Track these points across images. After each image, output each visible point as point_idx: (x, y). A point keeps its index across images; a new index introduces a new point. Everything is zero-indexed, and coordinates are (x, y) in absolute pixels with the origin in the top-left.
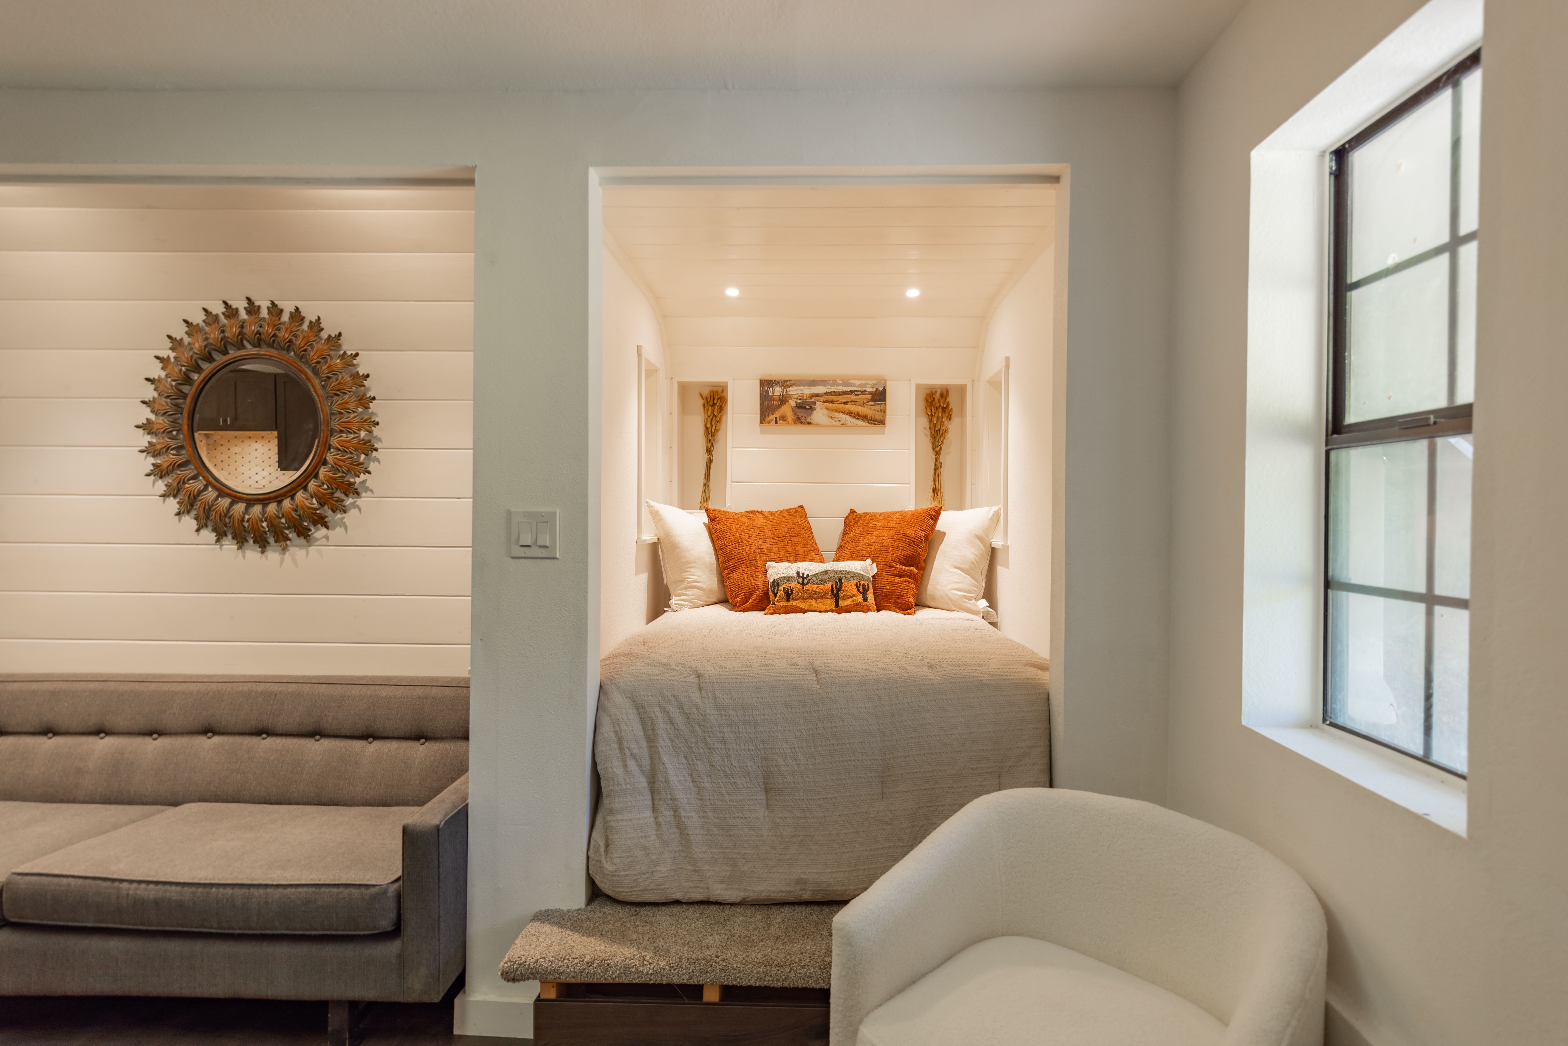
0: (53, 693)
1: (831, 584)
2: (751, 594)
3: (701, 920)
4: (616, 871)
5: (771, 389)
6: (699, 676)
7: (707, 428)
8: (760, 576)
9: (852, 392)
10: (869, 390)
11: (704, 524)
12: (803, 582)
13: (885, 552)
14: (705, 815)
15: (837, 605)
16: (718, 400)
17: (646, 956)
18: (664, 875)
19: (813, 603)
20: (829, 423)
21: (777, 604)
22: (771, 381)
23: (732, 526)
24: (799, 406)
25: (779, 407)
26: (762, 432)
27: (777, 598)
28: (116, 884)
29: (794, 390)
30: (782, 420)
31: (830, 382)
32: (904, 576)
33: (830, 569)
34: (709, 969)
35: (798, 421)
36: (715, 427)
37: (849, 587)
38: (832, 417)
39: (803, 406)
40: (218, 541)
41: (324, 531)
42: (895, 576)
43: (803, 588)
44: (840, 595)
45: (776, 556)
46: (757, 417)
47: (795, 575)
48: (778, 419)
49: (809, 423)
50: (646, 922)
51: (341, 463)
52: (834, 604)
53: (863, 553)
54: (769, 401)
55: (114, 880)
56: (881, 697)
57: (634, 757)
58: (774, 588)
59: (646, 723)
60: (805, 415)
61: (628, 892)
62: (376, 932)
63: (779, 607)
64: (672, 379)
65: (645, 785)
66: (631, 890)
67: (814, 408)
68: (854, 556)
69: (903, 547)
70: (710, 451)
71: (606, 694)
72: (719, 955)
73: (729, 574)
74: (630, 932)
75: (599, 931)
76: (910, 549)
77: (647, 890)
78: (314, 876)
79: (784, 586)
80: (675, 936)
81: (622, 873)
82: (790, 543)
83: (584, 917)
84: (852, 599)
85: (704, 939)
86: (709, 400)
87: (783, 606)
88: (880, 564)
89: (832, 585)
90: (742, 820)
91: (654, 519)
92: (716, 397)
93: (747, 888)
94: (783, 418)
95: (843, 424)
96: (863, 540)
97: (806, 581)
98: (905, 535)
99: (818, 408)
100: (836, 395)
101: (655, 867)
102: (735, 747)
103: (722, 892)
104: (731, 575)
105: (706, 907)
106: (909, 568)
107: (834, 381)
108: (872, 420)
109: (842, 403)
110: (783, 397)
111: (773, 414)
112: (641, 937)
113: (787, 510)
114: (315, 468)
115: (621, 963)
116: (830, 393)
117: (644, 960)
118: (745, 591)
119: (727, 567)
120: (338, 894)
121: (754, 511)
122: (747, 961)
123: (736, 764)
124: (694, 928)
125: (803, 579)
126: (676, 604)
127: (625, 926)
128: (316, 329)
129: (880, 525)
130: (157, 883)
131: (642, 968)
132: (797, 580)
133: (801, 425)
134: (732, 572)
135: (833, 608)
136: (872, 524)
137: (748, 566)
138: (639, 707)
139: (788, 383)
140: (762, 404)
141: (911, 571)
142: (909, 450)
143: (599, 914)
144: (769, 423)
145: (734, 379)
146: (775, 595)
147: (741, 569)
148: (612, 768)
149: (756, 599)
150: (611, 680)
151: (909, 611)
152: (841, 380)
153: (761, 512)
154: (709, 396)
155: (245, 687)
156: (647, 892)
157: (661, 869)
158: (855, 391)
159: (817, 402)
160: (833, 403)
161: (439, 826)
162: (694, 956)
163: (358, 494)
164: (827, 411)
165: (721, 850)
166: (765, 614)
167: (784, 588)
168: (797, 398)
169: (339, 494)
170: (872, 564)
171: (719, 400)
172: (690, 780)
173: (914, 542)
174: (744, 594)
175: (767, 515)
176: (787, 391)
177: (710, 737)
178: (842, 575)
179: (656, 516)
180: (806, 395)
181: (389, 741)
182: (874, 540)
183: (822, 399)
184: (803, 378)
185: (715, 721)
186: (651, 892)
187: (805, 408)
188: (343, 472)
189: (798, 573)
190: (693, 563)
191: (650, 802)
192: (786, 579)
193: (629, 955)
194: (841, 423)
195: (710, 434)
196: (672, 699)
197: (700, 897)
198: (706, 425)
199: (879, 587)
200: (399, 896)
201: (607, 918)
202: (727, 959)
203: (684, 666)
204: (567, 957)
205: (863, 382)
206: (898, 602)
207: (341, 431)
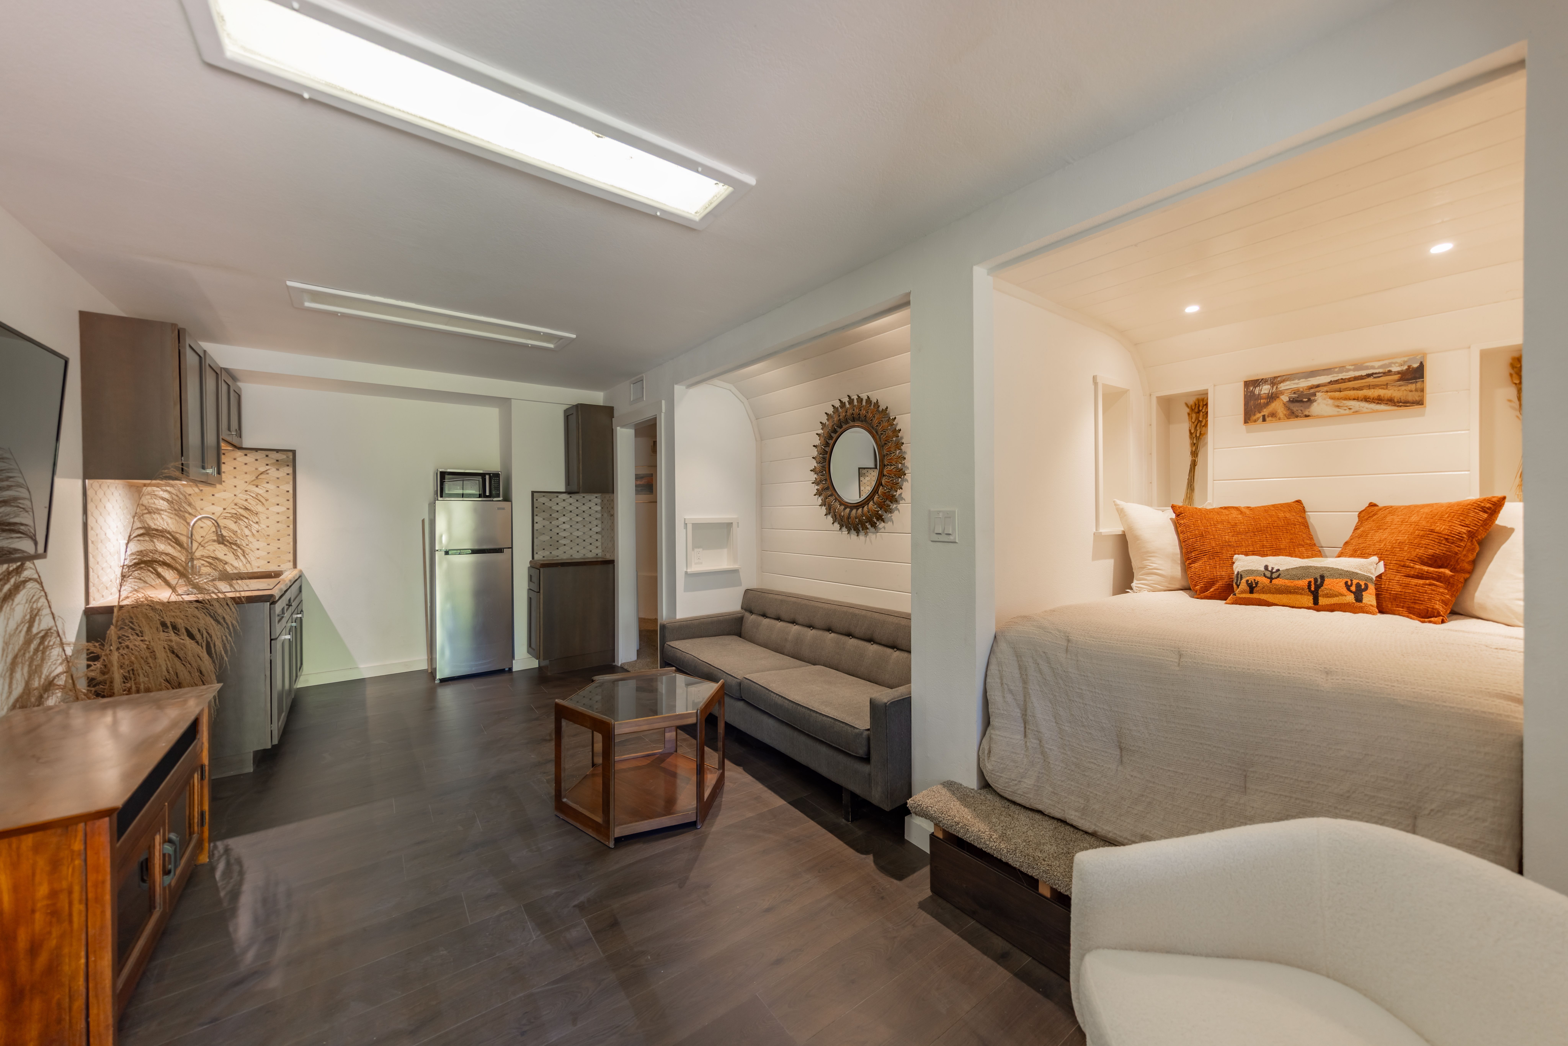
0: (782, 601)
1: (1308, 580)
2: (1212, 583)
3: (1052, 832)
4: (993, 771)
5: (1257, 389)
6: (1069, 641)
7: (1191, 433)
8: (1225, 568)
9: (1369, 376)
10: (1395, 369)
11: (1171, 519)
12: (1271, 576)
13: (1399, 549)
14: (1065, 752)
15: (1316, 602)
16: (1203, 407)
17: (993, 835)
18: (1028, 787)
19: (1284, 598)
20: (1336, 413)
21: (1238, 595)
22: (1258, 380)
23: (1197, 521)
24: (1292, 401)
25: (1267, 404)
26: (1248, 432)
27: (1238, 590)
28: (770, 693)
29: (1287, 385)
30: (1272, 416)
31: (1336, 370)
32: (1427, 578)
33: (1309, 565)
34: (1035, 866)
35: (1292, 415)
36: (1200, 432)
37: (1333, 584)
38: (1338, 406)
39: (1298, 399)
40: (840, 529)
41: (883, 524)
42: (1412, 577)
43: (1271, 582)
44: (1320, 593)
45: (1249, 549)
46: (1241, 417)
47: (1262, 569)
48: (1266, 417)
49: (1307, 416)
50: (1010, 815)
51: (888, 484)
52: (1312, 601)
53: (1369, 550)
54: (1255, 400)
55: (770, 691)
56: (1247, 692)
57: (1011, 691)
58: (1237, 580)
59: (1022, 668)
60: (1301, 408)
61: (1002, 789)
62: (858, 755)
63: (1240, 598)
64: (1150, 395)
65: (1019, 715)
66: (1004, 788)
67: (1314, 400)
68: (1358, 553)
69: (1428, 545)
70: (1195, 454)
71: (997, 642)
72: (1046, 860)
73: (1190, 564)
74: (994, 816)
75: (974, 807)
76: (1440, 548)
77: (1016, 793)
78: (835, 714)
79: (1247, 578)
80: (1024, 833)
81: (998, 774)
82: (1270, 537)
83: (971, 795)
84: (1337, 598)
85: (1043, 845)
86: (1193, 408)
87: (1245, 598)
88: (1390, 563)
89: (1310, 583)
90: (1096, 766)
91: (1120, 515)
92: (1201, 404)
93: (1097, 823)
94: (1273, 415)
95: (1356, 412)
96: (1372, 536)
97: (1274, 576)
98: (1432, 531)
99: (1320, 398)
100: (1345, 382)
101: (1022, 778)
102: (1092, 704)
103: (1076, 819)
104: (1193, 565)
105: (1063, 826)
106: (1436, 570)
107: (1341, 368)
108: (1401, 402)
109: (1354, 389)
110: (1272, 394)
111: (1260, 413)
112: (998, 823)
113: (1273, 506)
114: (878, 487)
115: (975, 833)
116: (1337, 381)
117: (992, 837)
118: (1205, 581)
119: (1189, 558)
120: (842, 727)
121: (1229, 507)
122: (1066, 875)
123: (1092, 718)
124: (1042, 834)
125: (1272, 573)
126: (1136, 587)
127: (993, 811)
128: (876, 407)
129: (1398, 520)
130: (782, 697)
131: (988, 842)
132: (1264, 574)
133: (1296, 419)
134: (1194, 562)
135: (1311, 604)
136: (1389, 519)
137: (1212, 558)
138: (1018, 656)
139: (1279, 379)
140: (1246, 404)
141: (1439, 573)
142: (1469, 430)
143: (982, 797)
144: (1255, 421)
145: (1214, 386)
146: (1238, 586)
147: (1204, 560)
148: (995, 696)
149: (1218, 589)
150: (1002, 633)
151: (1432, 619)
152: (1352, 365)
153: (1237, 509)
154: (1193, 405)
155: (845, 609)
156: (1016, 795)
157: (1026, 781)
158: (1373, 374)
159: (1317, 394)
160: (1340, 391)
161: (886, 703)
162: (1027, 852)
163: (897, 501)
164: (1332, 401)
165: (1077, 785)
166: (1226, 603)
167: (1247, 581)
168: (1291, 393)
169: (888, 502)
170: (1379, 562)
171: (1205, 407)
172: (1054, 721)
173: (1447, 539)
174: (1204, 583)
175: (1244, 510)
176: (1277, 387)
177: (1070, 690)
178: (1325, 572)
179: (1121, 512)
180: (1303, 388)
181: (903, 652)
182: (1384, 537)
183: (1325, 389)
184: (1297, 372)
185: (1075, 679)
186: (1019, 796)
187: (1302, 401)
188: (889, 489)
189: (1266, 567)
190: (1154, 552)
191: (1022, 729)
192: (1250, 572)
193: (982, 830)
194: (1352, 411)
195: (1195, 439)
196: (1043, 655)
197: (1058, 815)
198: (1190, 431)
199: (1386, 588)
200: (869, 739)
201: (985, 801)
202: (1051, 866)
203: (1060, 631)
204: (945, 813)
205: (1386, 362)
206: (1414, 608)
207: (888, 465)
